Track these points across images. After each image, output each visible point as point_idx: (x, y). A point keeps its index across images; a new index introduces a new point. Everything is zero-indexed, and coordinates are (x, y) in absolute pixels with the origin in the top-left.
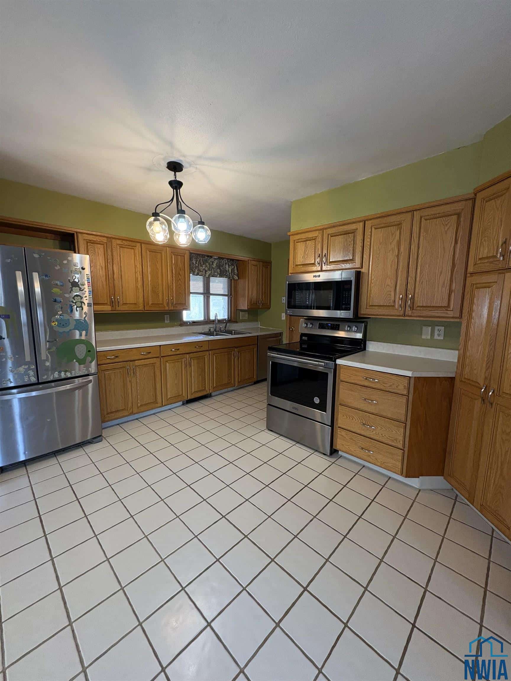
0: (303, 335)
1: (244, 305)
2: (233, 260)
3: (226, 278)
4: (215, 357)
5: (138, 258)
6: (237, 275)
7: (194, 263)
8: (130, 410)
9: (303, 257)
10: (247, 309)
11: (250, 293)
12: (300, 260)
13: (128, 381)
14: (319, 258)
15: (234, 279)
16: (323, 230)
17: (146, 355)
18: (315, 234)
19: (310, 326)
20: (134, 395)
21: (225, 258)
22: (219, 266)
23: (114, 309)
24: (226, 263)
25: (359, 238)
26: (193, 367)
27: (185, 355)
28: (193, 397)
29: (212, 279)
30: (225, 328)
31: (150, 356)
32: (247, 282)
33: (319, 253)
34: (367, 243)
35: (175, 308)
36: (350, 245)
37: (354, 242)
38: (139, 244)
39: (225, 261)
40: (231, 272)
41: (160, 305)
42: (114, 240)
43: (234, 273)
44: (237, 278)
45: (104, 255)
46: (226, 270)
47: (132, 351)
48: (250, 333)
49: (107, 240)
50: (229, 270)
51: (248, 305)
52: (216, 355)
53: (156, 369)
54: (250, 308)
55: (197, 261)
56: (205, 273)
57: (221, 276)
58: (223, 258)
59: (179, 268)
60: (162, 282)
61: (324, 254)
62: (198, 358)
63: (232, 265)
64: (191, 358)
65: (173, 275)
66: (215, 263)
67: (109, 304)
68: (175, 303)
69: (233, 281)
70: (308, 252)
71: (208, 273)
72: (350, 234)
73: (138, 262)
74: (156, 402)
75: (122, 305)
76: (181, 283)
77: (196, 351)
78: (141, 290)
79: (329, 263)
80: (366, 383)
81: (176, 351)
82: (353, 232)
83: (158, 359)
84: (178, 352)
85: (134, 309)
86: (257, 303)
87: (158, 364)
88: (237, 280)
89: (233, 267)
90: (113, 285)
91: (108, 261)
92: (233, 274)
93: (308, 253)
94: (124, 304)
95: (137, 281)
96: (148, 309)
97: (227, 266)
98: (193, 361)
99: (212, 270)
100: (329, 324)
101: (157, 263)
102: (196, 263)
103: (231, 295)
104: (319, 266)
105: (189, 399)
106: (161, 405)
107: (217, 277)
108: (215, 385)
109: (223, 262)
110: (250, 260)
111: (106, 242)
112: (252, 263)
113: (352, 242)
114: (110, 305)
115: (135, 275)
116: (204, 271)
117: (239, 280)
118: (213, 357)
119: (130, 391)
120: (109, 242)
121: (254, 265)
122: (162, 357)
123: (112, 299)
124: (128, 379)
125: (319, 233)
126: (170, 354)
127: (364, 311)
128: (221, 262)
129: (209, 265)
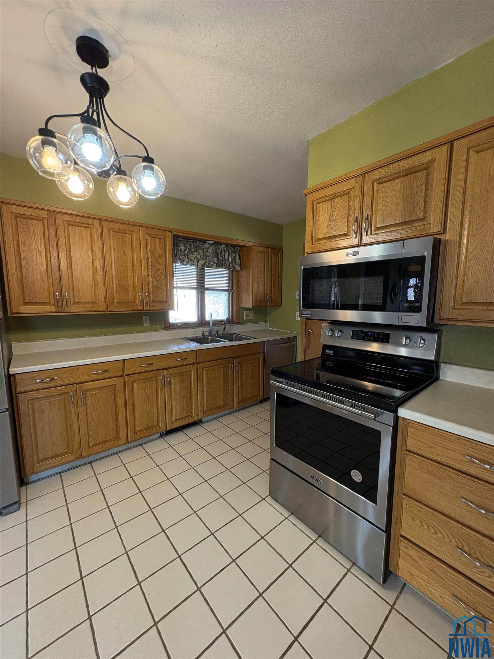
0: (326, 347)
1: (247, 302)
2: (234, 246)
3: (225, 269)
4: (205, 372)
5: (97, 240)
6: (239, 265)
7: (183, 249)
8: (76, 453)
9: (328, 225)
10: (251, 307)
11: (255, 288)
12: (322, 230)
13: (73, 412)
14: (356, 223)
15: (235, 270)
16: (363, 174)
17: (101, 374)
18: (351, 184)
19: (337, 334)
20: (83, 433)
21: (224, 244)
22: (215, 254)
23: (60, 310)
24: (224, 251)
25: (439, 177)
26: (173, 387)
27: (162, 371)
28: (173, 427)
29: (207, 270)
30: (224, 330)
31: (106, 375)
32: (251, 274)
33: (357, 215)
34: (456, 183)
35: (152, 308)
36: (417, 192)
37: (426, 185)
38: (98, 222)
39: (224, 247)
40: (232, 261)
41: (130, 304)
42: (58, 215)
43: (235, 262)
44: (239, 269)
45: (44, 235)
46: (225, 259)
47: (78, 369)
48: (254, 338)
49: (48, 213)
50: (228, 259)
51: (253, 302)
52: (206, 369)
53: (117, 393)
54: (254, 306)
55: (187, 246)
56: (198, 262)
57: (218, 266)
58: (220, 244)
59: (157, 254)
60: (133, 272)
61: (365, 216)
62: (181, 374)
63: (233, 252)
64: (170, 375)
65: (148, 264)
66: (211, 250)
67: (52, 302)
68: (151, 301)
69: (234, 272)
70: (337, 216)
71: (201, 262)
72: (418, 173)
73: (96, 246)
74: (117, 437)
75: (73, 305)
76: (160, 274)
77: (178, 365)
78: (101, 283)
79: (375, 230)
81: (148, 367)
82: (427, 167)
83: (121, 379)
84: (150, 368)
85: (91, 310)
86: (264, 300)
87: (120, 386)
88: (239, 271)
89: (234, 255)
90: (58, 278)
91: (50, 244)
92: (234, 264)
93: (336, 218)
94: (75, 303)
95: (95, 272)
96: (112, 309)
97: (226, 254)
98: (174, 378)
99: (206, 258)
100: (371, 332)
101: (126, 247)
102: (185, 250)
103: (232, 289)
104: (356, 237)
105: (167, 429)
106: (126, 441)
107: (212, 267)
108: (205, 409)
109: (221, 249)
110: (255, 245)
111: (46, 217)
112: (258, 249)
113: (424, 187)
114: (55, 305)
115: (93, 263)
116: (196, 260)
117: (242, 271)
118: (203, 371)
119: (76, 426)
120: (51, 216)
121: (260, 253)
122: (126, 375)
123: (57, 297)
124: (72, 409)
125: (356, 181)
126: (138, 371)
128: (219, 249)
129: (203, 252)
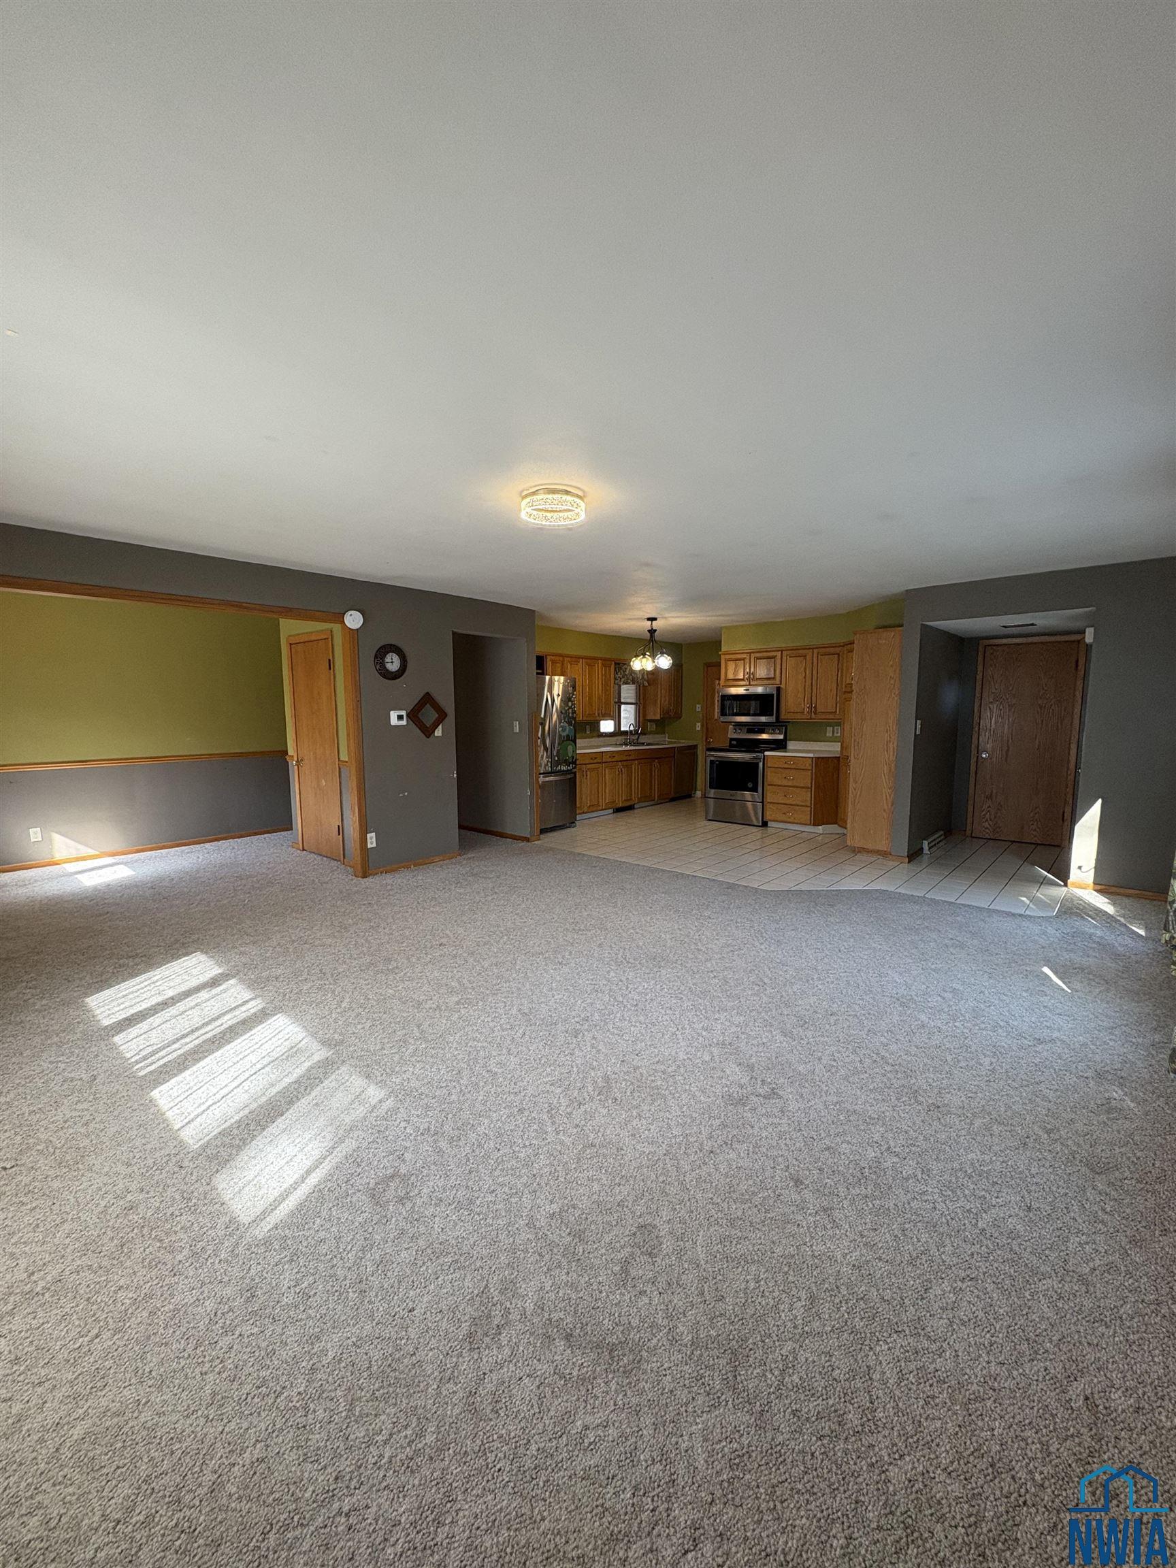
0: (732, 739)
1: (653, 716)
4: (639, 767)
5: (580, 672)
6: (647, 681)
9: (733, 673)
11: (663, 701)
12: (729, 676)
14: (747, 675)
15: (643, 685)
16: (750, 653)
18: (744, 656)
19: (739, 731)
25: (778, 661)
26: (623, 775)
27: (619, 763)
28: (625, 805)
29: (622, 686)
32: (659, 688)
33: (747, 671)
34: (784, 667)
36: (771, 667)
38: (581, 659)
41: (593, 715)
51: (659, 715)
54: (661, 719)
59: (607, 678)
61: (751, 673)
62: (627, 766)
64: (622, 766)
65: (602, 686)
69: (641, 687)
72: (772, 659)
79: (756, 680)
80: (786, 766)
82: (774, 657)
86: (669, 713)
88: (647, 686)
93: (737, 671)
96: (586, 719)
98: (624, 769)
100: (755, 728)
103: (639, 702)
104: (747, 682)
108: (639, 796)
113: (773, 665)
117: (650, 687)
125: (747, 655)
127: (783, 716)
